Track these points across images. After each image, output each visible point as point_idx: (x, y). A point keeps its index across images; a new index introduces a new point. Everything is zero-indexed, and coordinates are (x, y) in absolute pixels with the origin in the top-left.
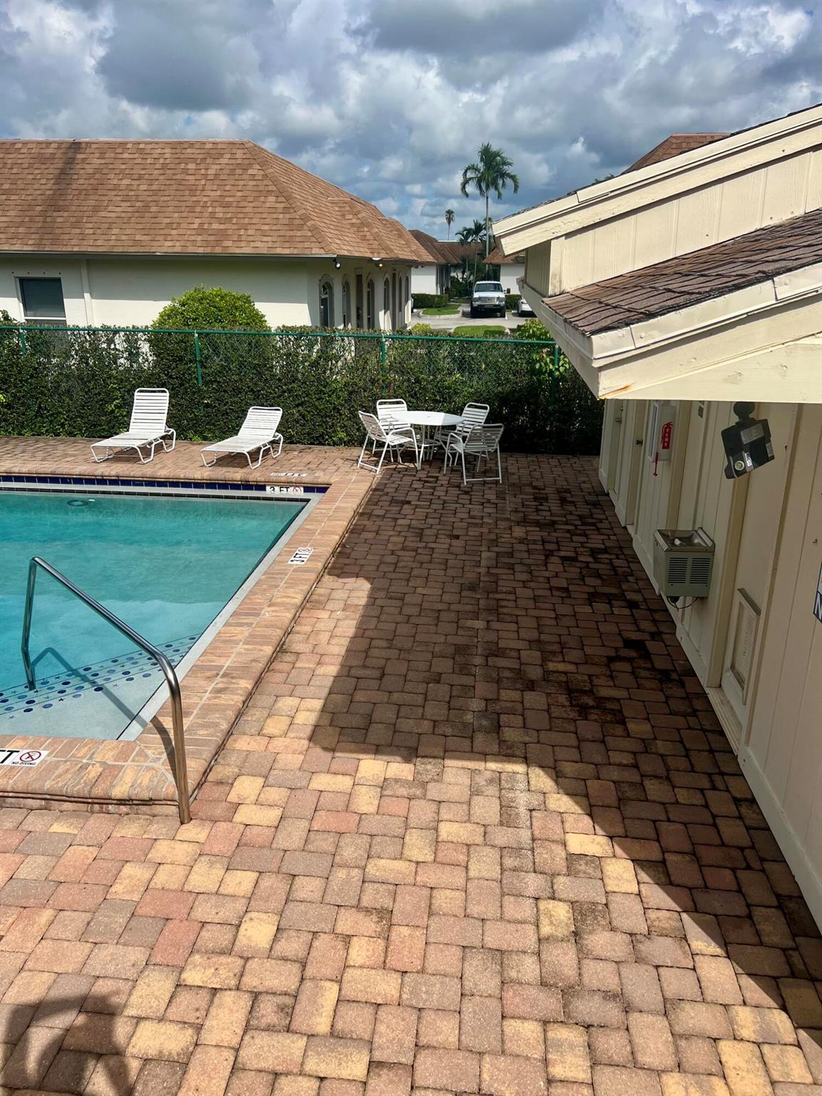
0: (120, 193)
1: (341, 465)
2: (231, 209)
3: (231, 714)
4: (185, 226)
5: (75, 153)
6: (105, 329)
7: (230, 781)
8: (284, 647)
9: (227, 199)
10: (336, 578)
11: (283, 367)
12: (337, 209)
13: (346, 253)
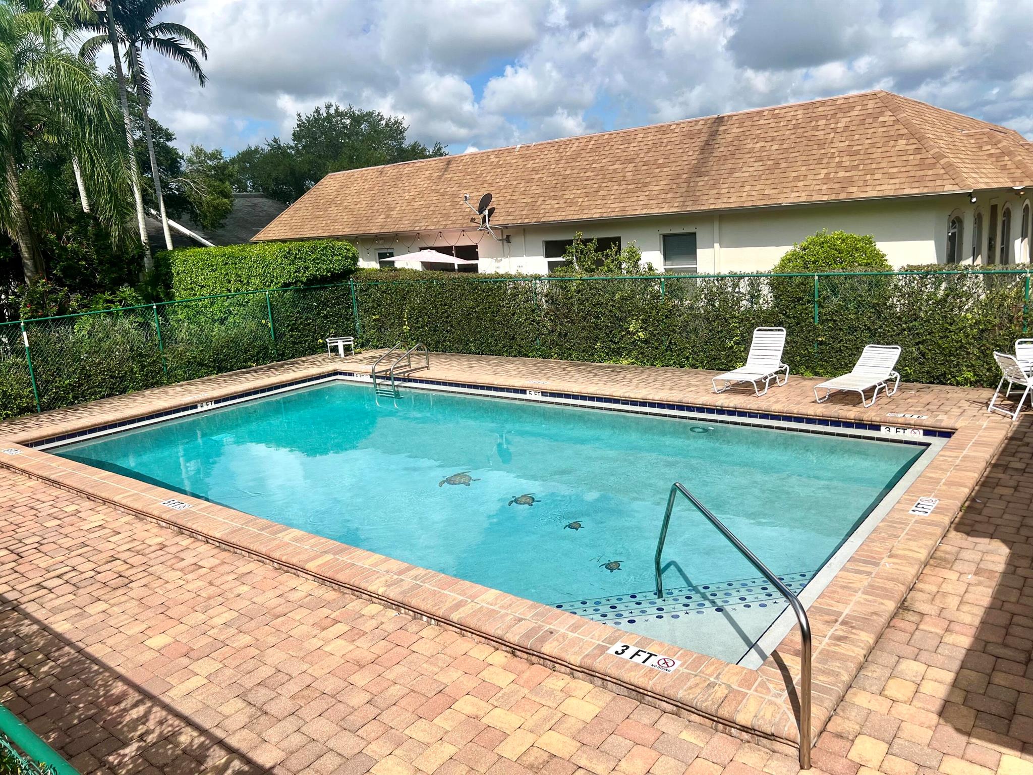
0: (754, 155)
1: (967, 408)
2: (858, 157)
3: (852, 666)
4: (811, 177)
5: (718, 126)
6: (733, 275)
7: (851, 738)
8: (906, 604)
9: (855, 148)
10: (965, 536)
11: (904, 305)
12: (973, 141)
13: (984, 187)
